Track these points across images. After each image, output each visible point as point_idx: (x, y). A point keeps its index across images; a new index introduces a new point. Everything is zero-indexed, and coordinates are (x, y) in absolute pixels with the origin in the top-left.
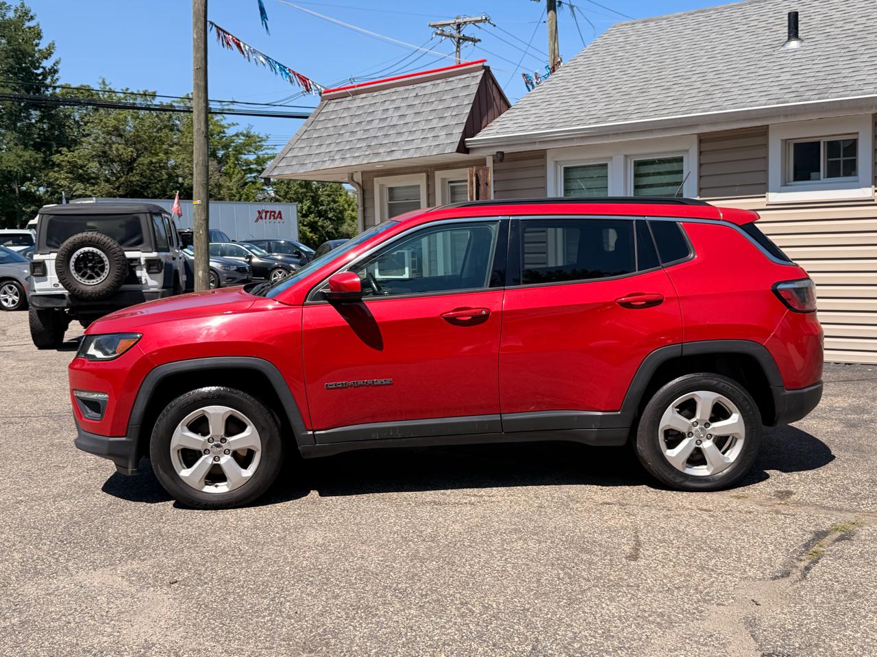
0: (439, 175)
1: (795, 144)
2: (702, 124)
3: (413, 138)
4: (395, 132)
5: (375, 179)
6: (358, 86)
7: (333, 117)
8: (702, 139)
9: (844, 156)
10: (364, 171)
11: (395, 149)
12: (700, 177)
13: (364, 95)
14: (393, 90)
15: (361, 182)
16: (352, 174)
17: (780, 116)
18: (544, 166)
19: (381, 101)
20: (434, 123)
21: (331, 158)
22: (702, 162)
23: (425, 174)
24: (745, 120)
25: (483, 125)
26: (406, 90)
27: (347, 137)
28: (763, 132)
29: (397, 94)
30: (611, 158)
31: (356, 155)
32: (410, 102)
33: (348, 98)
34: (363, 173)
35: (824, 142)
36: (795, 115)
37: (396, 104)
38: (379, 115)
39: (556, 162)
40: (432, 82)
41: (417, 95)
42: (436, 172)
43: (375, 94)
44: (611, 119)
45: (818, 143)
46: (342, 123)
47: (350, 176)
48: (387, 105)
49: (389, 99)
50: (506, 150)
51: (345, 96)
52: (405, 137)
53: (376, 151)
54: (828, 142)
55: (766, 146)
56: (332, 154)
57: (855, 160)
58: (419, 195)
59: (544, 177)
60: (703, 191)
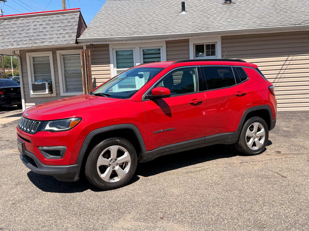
0: (58, 52)
1: (196, 45)
2: (170, 38)
3: (52, 37)
4: (42, 34)
5: (26, 53)
6: (19, 15)
7: (8, 27)
8: (167, 43)
9: (211, 49)
10: (21, 50)
11: (45, 41)
12: (167, 55)
13: (22, 19)
14: (37, 17)
15: (19, 55)
16: (15, 51)
17: (195, 36)
18: (108, 50)
19: (32, 21)
20: (62, 31)
21: (12, 44)
22: (167, 50)
23: (51, 51)
24: (184, 37)
25: (81, 34)
26: (44, 18)
27: (18, 35)
28: (187, 41)
29: (40, 19)
30: (134, 48)
31: (24, 43)
32: (47, 22)
33: (14, 20)
34: (20, 51)
35: (205, 45)
36: (200, 35)
37: (40, 23)
38: (32, 27)
39: (113, 49)
40: (56, 15)
41: (50, 20)
42: (57, 51)
43: (28, 18)
44: (135, 34)
45: (204, 45)
46: (13, 30)
47: (14, 52)
48: (35, 23)
49: (36, 21)
50: (94, 43)
51: (13, 18)
52: (48, 36)
53: (35, 42)
54: (206, 45)
55: (188, 45)
56: (11, 42)
57: (215, 51)
58: (49, 60)
59: (109, 54)
60: (168, 60)
